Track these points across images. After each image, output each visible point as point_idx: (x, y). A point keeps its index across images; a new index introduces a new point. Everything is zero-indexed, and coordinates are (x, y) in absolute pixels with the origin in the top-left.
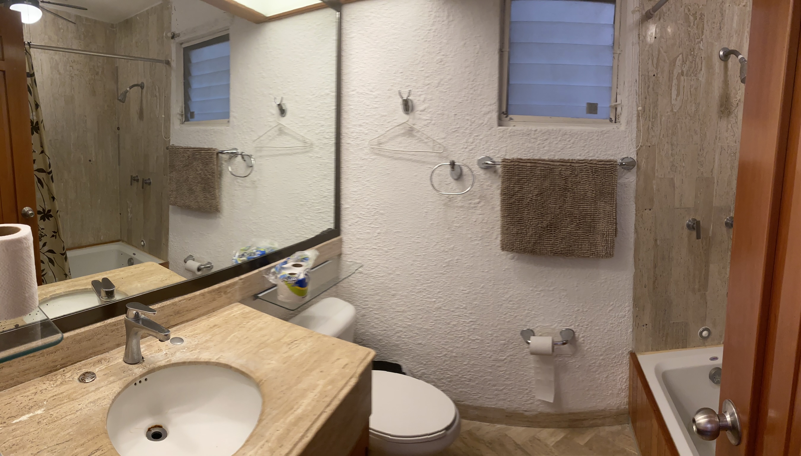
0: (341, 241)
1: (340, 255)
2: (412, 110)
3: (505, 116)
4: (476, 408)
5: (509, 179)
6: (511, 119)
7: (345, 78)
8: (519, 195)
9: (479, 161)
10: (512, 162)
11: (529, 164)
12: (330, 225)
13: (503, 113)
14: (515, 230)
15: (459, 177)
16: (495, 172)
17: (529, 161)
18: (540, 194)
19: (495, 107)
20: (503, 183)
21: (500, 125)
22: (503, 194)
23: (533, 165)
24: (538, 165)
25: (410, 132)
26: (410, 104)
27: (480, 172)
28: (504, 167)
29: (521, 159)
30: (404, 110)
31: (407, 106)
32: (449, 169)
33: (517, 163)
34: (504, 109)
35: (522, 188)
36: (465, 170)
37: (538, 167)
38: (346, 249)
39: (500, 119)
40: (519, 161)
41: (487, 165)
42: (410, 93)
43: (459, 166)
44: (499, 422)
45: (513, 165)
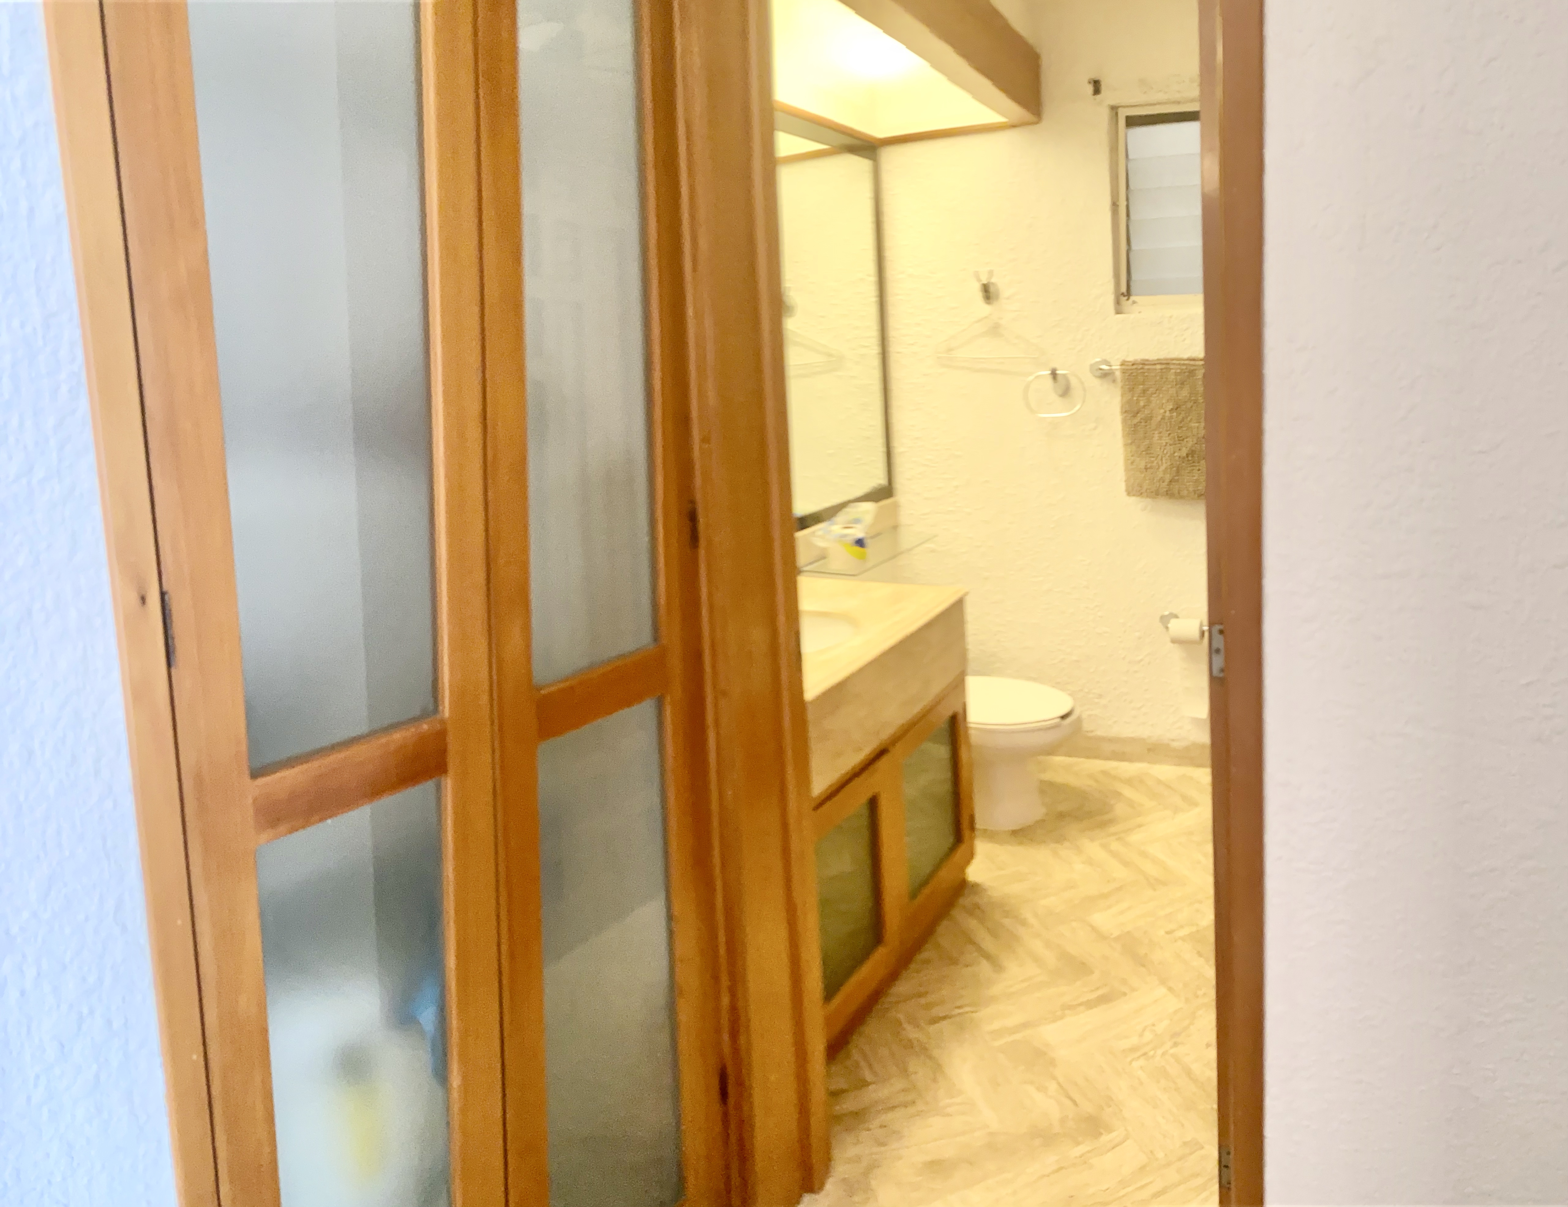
0: (896, 506)
1: (895, 528)
2: (997, 297)
3: (1126, 298)
4: (1111, 740)
5: (1131, 390)
6: (1134, 302)
7: (889, 254)
8: (1147, 412)
9: (1092, 366)
10: (1133, 365)
11: (1158, 367)
12: (879, 479)
13: (1123, 294)
14: (1142, 465)
15: (1066, 392)
16: (1114, 381)
17: (1159, 362)
18: (1177, 408)
19: (1110, 287)
20: (1122, 396)
21: (1118, 312)
22: (1125, 412)
23: (1163, 366)
24: (1172, 367)
25: (995, 330)
26: (992, 289)
27: (1094, 383)
28: (1124, 372)
29: (1147, 360)
30: (984, 298)
31: (988, 293)
32: (1050, 381)
33: (1141, 366)
34: (1124, 289)
35: (1149, 402)
36: (1074, 382)
37: (1173, 369)
38: (905, 518)
39: (1118, 302)
40: (1144, 363)
41: (1101, 371)
42: (991, 273)
43: (1064, 375)
44: (1140, 759)
45: (1136, 369)
